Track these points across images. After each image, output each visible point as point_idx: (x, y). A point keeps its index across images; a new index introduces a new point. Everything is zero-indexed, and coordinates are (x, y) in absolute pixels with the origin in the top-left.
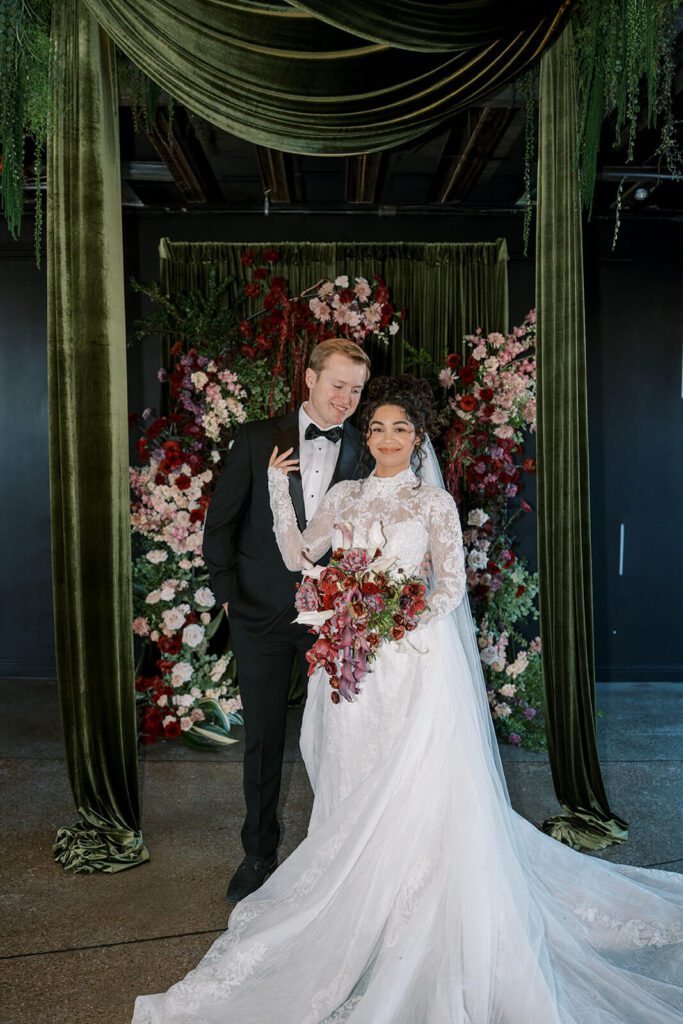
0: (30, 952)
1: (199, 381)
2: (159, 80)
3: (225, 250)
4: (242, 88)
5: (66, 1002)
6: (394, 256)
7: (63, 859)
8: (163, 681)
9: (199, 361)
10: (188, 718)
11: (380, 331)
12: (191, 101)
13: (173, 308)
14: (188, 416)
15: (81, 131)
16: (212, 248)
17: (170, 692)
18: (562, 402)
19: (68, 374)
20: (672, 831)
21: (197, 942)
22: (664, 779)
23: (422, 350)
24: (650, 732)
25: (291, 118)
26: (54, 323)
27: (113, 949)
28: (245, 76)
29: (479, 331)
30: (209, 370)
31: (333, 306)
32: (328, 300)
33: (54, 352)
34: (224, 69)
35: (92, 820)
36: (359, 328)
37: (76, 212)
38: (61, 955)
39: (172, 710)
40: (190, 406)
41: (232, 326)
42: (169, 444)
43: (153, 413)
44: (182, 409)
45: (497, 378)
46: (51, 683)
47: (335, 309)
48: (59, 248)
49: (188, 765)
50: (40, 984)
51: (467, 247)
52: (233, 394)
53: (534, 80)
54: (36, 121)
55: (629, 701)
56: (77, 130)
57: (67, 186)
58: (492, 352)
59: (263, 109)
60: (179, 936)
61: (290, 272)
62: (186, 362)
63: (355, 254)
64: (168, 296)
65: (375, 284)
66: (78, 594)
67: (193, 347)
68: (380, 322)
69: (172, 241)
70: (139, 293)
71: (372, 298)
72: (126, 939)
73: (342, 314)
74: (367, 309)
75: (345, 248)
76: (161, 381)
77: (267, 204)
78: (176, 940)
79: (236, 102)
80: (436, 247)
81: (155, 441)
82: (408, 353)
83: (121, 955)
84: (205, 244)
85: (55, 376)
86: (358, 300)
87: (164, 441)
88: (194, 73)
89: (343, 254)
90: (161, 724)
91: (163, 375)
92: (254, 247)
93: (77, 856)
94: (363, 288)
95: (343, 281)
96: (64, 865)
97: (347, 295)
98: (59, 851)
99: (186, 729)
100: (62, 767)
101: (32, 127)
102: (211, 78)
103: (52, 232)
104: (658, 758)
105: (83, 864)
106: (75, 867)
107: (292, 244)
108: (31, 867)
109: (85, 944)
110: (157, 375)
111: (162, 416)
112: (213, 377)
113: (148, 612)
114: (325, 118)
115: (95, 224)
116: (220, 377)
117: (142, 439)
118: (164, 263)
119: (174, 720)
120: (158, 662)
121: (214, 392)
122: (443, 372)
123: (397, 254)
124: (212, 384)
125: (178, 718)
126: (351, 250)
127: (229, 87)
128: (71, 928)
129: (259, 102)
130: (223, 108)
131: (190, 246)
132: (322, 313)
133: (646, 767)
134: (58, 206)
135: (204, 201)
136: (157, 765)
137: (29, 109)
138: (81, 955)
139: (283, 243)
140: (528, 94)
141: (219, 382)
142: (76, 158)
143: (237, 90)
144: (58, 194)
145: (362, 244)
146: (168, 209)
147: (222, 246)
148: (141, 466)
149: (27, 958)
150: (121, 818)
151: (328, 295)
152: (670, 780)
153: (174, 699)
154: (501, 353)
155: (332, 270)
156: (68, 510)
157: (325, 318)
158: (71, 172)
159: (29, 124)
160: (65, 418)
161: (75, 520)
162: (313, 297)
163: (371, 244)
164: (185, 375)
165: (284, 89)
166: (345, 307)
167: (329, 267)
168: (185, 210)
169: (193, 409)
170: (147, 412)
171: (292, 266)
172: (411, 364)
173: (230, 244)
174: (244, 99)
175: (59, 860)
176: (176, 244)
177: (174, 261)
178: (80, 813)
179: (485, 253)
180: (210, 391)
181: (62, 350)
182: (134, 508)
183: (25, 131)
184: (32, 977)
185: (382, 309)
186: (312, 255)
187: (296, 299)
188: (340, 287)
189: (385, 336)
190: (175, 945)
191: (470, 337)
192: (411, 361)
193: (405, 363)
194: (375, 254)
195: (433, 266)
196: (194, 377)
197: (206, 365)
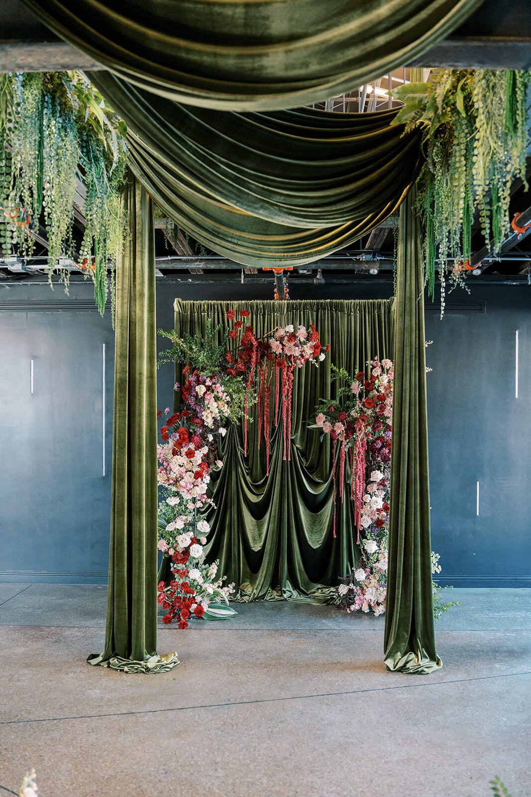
1: (200, 391)
3: (216, 306)
6: (324, 310)
9: (201, 379)
11: (313, 359)
14: (193, 412)
16: (208, 305)
23: (341, 369)
24: (491, 615)
27: (155, 713)
29: (377, 358)
30: (207, 384)
31: (284, 344)
32: (281, 340)
36: (300, 357)
38: (127, 715)
40: (195, 406)
41: (222, 356)
42: (181, 430)
43: (171, 411)
44: (190, 408)
45: (387, 388)
47: (285, 346)
51: (371, 303)
52: (221, 399)
55: (481, 598)
58: (385, 371)
60: (192, 708)
61: (257, 321)
62: (192, 379)
63: (299, 308)
65: (310, 330)
67: (196, 369)
68: (313, 354)
69: (182, 300)
70: (165, 338)
71: (309, 338)
72: (163, 709)
73: (290, 349)
74: (305, 346)
75: (293, 304)
76: (176, 390)
77: (243, 276)
80: (351, 303)
81: (172, 428)
82: (332, 371)
84: (203, 302)
86: (299, 340)
87: (178, 428)
89: (291, 308)
91: (178, 387)
92: (234, 304)
94: (302, 332)
95: (290, 329)
97: (292, 337)
107: (258, 302)
110: (174, 387)
111: (176, 412)
112: (209, 388)
113: (167, 536)
116: (214, 388)
117: (164, 427)
118: (177, 314)
121: (210, 398)
122: (354, 384)
123: (326, 308)
124: (208, 393)
126: (297, 306)
131: (194, 304)
132: (277, 349)
135: (202, 273)
138: (138, 715)
139: (253, 301)
141: (213, 391)
145: (303, 301)
146: (179, 280)
147: (214, 303)
148: (164, 443)
151: (281, 337)
154: (390, 372)
155: (284, 320)
157: (279, 351)
162: (272, 338)
163: (309, 301)
164: (191, 386)
166: (291, 344)
167: (283, 316)
168: (190, 280)
169: (197, 408)
170: (166, 410)
171: (259, 316)
172: (334, 379)
173: (219, 302)
176: (184, 302)
177: (184, 314)
179: (382, 307)
180: (207, 397)
185: (314, 345)
186: (272, 309)
187: (261, 340)
188: (288, 332)
189: (316, 362)
190: (191, 711)
191: (372, 362)
192: (335, 376)
193: (331, 377)
194: (312, 309)
195: (349, 315)
196: (197, 388)
197: (205, 382)
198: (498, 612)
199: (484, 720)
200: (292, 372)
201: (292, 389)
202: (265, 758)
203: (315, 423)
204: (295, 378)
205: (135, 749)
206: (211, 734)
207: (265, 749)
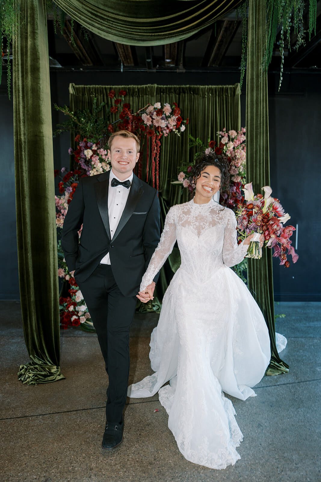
0: (7, 418)
1: (88, 154)
2: (66, 11)
3: (101, 90)
4: (105, 15)
5: (23, 438)
6: (184, 93)
7: (22, 379)
8: (72, 299)
9: (88, 144)
10: (83, 317)
11: (176, 130)
12: (81, 21)
13: (75, 118)
14: (83, 171)
15: (29, 34)
16: (95, 89)
17: (75, 304)
18: (258, 164)
19: (23, 151)
20: (311, 368)
21: (84, 413)
22: (311, 345)
23: (197, 139)
24: (308, 325)
25: (129, 30)
26: (17, 126)
27: (45, 416)
28: (106, 9)
29: (225, 129)
30: (93, 149)
31: (153, 117)
32: (151, 114)
33: (17, 140)
34: (97, 5)
35: (36, 361)
36: (166, 128)
37: (27, 73)
38: (21, 419)
39: (76, 313)
40: (84, 167)
41: (104, 127)
42: (74, 184)
43: (66, 170)
44: (80, 168)
45: (233, 152)
46: (17, 302)
47: (154, 119)
48: (19, 90)
49: (83, 338)
50: (11, 431)
51: (220, 88)
52: (105, 160)
53: (247, 8)
54: (8, 29)
55: (299, 310)
56: (27, 33)
57: (22, 60)
58: (231, 139)
59: (116, 25)
60: (76, 411)
61: (133, 101)
62: (82, 145)
63: (165, 91)
64: (73, 113)
65: (174, 107)
66: (30, 255)
67: (85, 137)
68: (176, 125)
69: (76, 85)
70: (59, 111)
71: (173, 113)
72: (51, 412)
73: (158, 122)
74: (169, 119)
75: (161, 88)
76: (70, 154)
77: (122, 67)
78: (75, 412)
79: (102, 21)
80: (205, 88)
81: (67, 183)
82: (191, 141)
83: (49, 418)
84: (91, 86)
85: (17, 152)
86: (165, 115)
87: (72, 183)
88: (83, 7)
89: (159, 91)
90: (71, 320)
91: (71, 151)
92: (116, 88)
93: (29, 377)
94: (168, 108)
95: (158, 105)
96: (23, 381)
97: (160, 112)
98: (21, 375)
99: (83, 322)
100: (22, 339)
101: (6, 32)
102: (90, 10)
103: (15, 83)
104: (309, 336)
105: (32, 381)
106: (28, 382)
107: (134, 86)
108: (7, 383)
109: (32, 414)
110: (68, 151)
111: (71, 171)
112: (95, 152)
113: (64, 266)
114: (144, 29)
115: (36, 78)
116: (98, 152)
117: (61, 182)
118: (71, 96)
119: (77, 318)
120: (69, 290)
121: (96, 160)
122: (207, 149)
123: (186, 91)
124: (94, 156)
125: (79, 317)
126: (163, 89)
127: (99, 14)
128: (26, 408)
129: (113, 22)
130: (96, 25)
131: (84, 87)
132: (148, 121)
133: (303, 340)
134: (18, 70)
135: (91, 65)
136: (68, 338)
137: (5, 23)
138: (30, 419)
139: (130, 86)
140: (244, 15)
141: (98, 155)
142: (26, 47)
143: (103, 16)
144: (18, 64)
145: (169, 86)
146: (73, 69)
147: (100, 87)
148: (61, 195)
149: (5, 420)
150: (50, 360)
151: (151, 112)
152: (314, 346)
153: (77, 308)
154: (235, 140)
155: (154, 99)
156: (24, 215)
157: (149, 123)
158: (24, 54)
159: (4, 31)
160: (22, 172)
161: (28, 220)
162: (144, 113)
163: (173, 86)
164: (81, 151)
165: (125, 15)
166: (159, 118)
167: (153, 98)
168: (81, 69)
169: (86, 168)
170: (63, 169)
171: (134, 97)
172: (192, 146)
173: (104, 86)
174: (106, 20)
175: (21, 379)
176: (77, 86)
177: (77, 95)
178: (31, 357)
179: (229, 91)
180: (94, 159)
181: (21, 139)
182: (58, 216)
183: (3, 34)
184: (8, 428)
185: (177, 119)
186: (144, 92)
187: (135, 114)
188: (156, 108)
189: (178, 132)
190: (74, 414)
191: (221, 133)
192: (192, 144)
193: (190, 145)
194: (175, 92)
195: (204, 97)
196: (86, 152)
197: (92, 146)
198: (313, 321)
199: (314, 422)
200: (160, 140)
201: (160, 153)
202: (133, 463)
203: (177, 180)
204: (162, 145)
205: (22, 455)
206: (88, 438)
207: (134, 453)
